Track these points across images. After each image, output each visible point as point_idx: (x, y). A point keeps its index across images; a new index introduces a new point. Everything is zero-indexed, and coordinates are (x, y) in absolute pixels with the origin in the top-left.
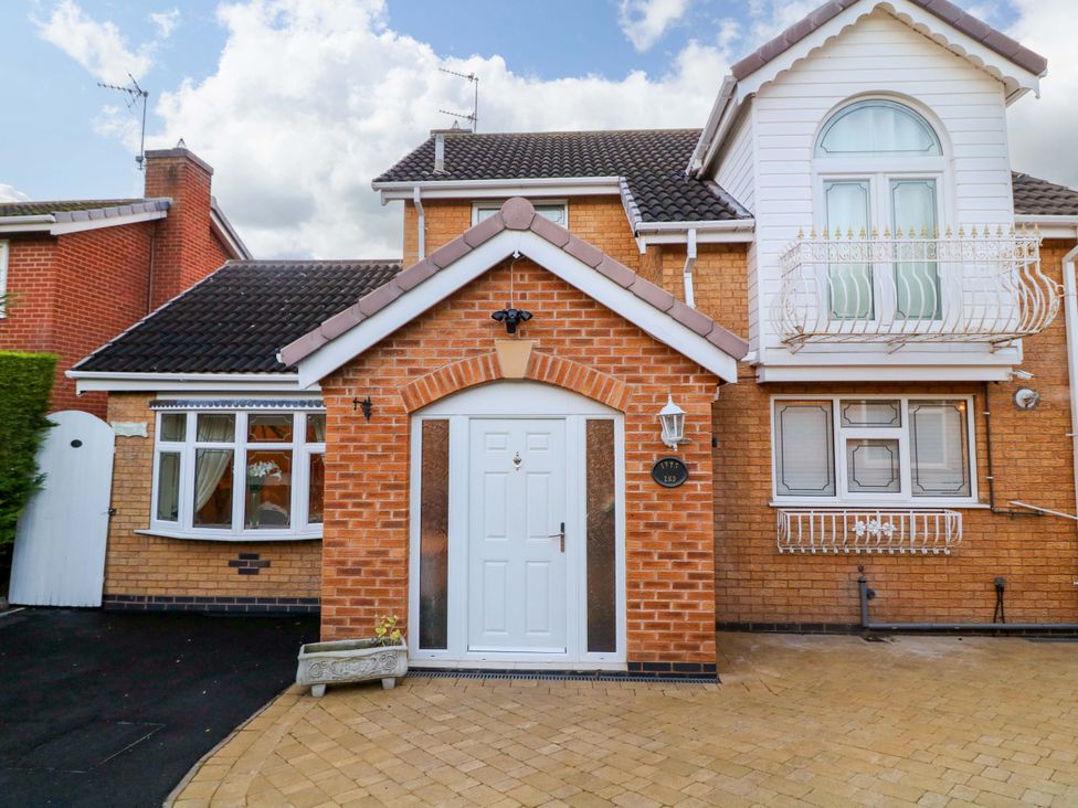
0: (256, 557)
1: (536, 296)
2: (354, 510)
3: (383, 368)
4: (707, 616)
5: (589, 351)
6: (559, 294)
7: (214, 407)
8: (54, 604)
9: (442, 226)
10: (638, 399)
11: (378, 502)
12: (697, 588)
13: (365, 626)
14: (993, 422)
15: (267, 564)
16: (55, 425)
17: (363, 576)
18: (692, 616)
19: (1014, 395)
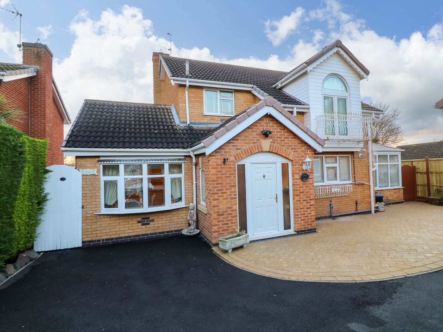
0: (149, 218)
1: (270, 126)
2: (221, 195)
3: (228, 148)
4: (313, 216)
5: (284, 143)
6: (276, 126)
7: (134, 162)
8: (58, 248)
9: (193, 95)
10: (297, 157)
11: (228, 192)
12: (311, 208)
13: (226, 232)
14: (355, 162)
15: (153, 221)
16: (51, 171)
17: (225, 216)
18: (310, 216)
19: (359, 155)
